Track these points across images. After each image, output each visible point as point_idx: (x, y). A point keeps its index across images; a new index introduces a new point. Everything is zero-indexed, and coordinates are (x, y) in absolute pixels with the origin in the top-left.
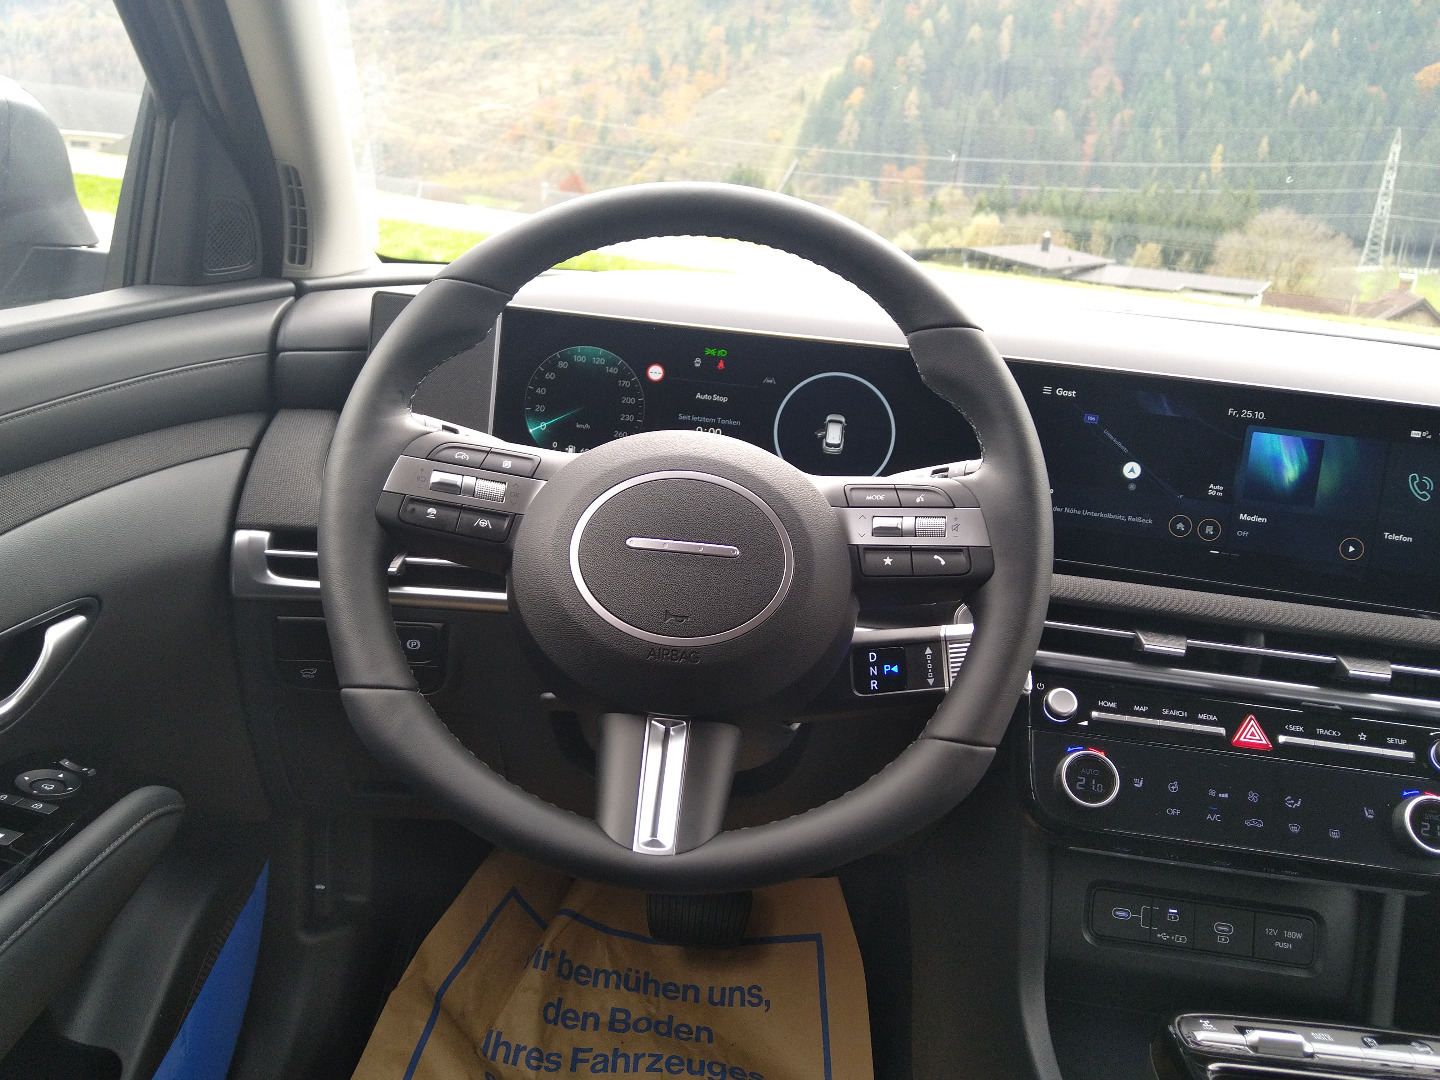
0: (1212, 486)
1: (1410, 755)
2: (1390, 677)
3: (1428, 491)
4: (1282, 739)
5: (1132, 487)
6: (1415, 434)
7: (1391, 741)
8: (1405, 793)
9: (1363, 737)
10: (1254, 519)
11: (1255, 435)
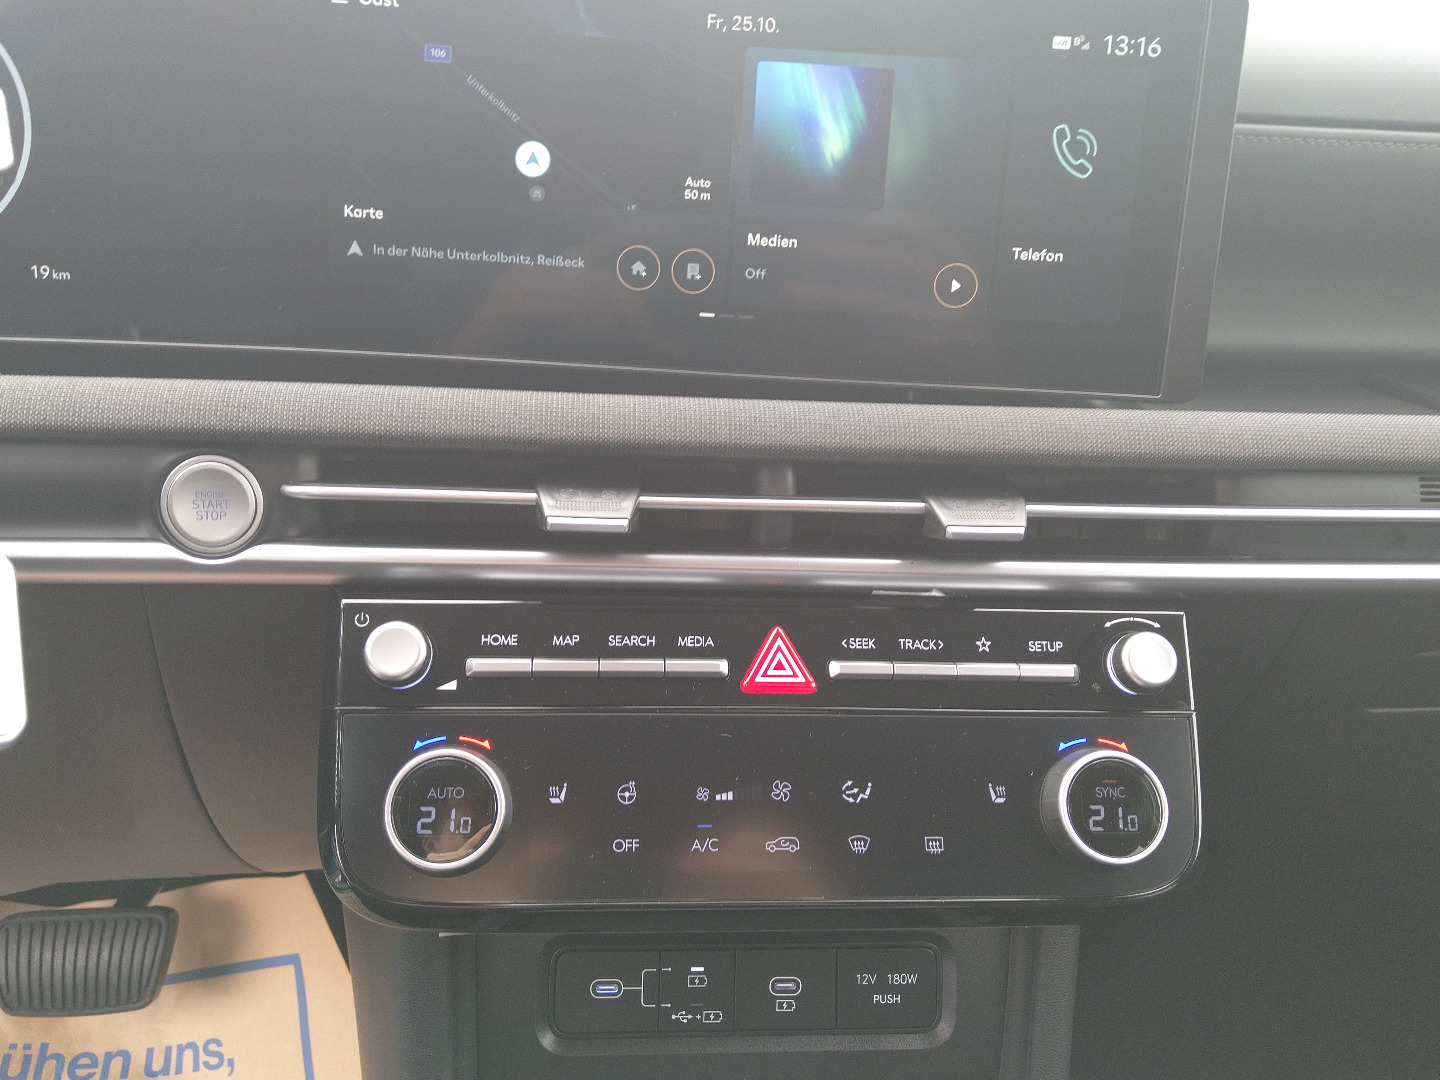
0: (689, 181)
1: (1068, 671)
2: (1022, 531)
3: (1089, 158)
4: (835, 668)
5: (537, 194)
6: (1061, 43)
7: (1034, 647)
8: (1062, 746)
9: (984, 645)
10: (774, 242)
11: (763, 67)
